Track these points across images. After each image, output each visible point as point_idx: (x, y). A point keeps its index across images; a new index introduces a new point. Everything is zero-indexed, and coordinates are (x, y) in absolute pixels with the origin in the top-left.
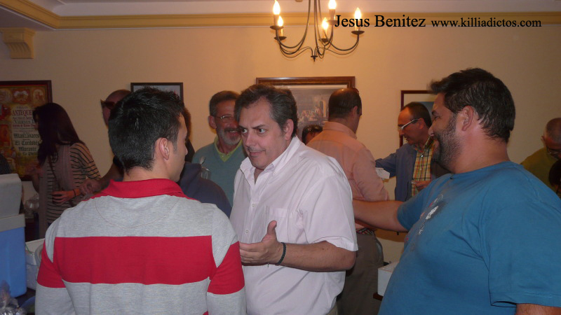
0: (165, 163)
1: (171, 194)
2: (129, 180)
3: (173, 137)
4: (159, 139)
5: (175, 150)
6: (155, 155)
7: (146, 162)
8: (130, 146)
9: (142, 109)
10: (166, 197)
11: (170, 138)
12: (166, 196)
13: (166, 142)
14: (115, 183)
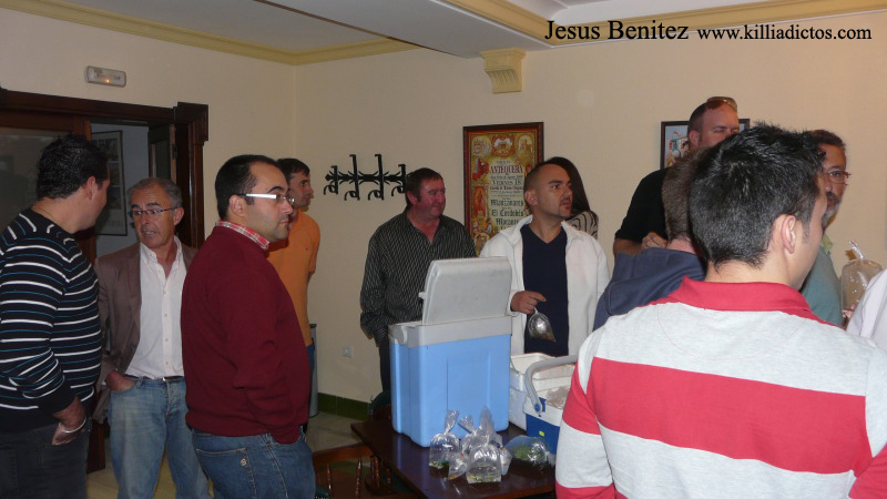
0: (785, 259)
1: (790, 312)
2: (718, 281)
3: (805, 215)
4: (782, 218)
5: (806, 237)
6: (771, 243)
7: (754, 255)
8: (730, 224)
9: (756, 164)
10: (779, 315)
11: (800, 215)
12: (781, 313)
13: (792, 223)
14: (693, 284)
